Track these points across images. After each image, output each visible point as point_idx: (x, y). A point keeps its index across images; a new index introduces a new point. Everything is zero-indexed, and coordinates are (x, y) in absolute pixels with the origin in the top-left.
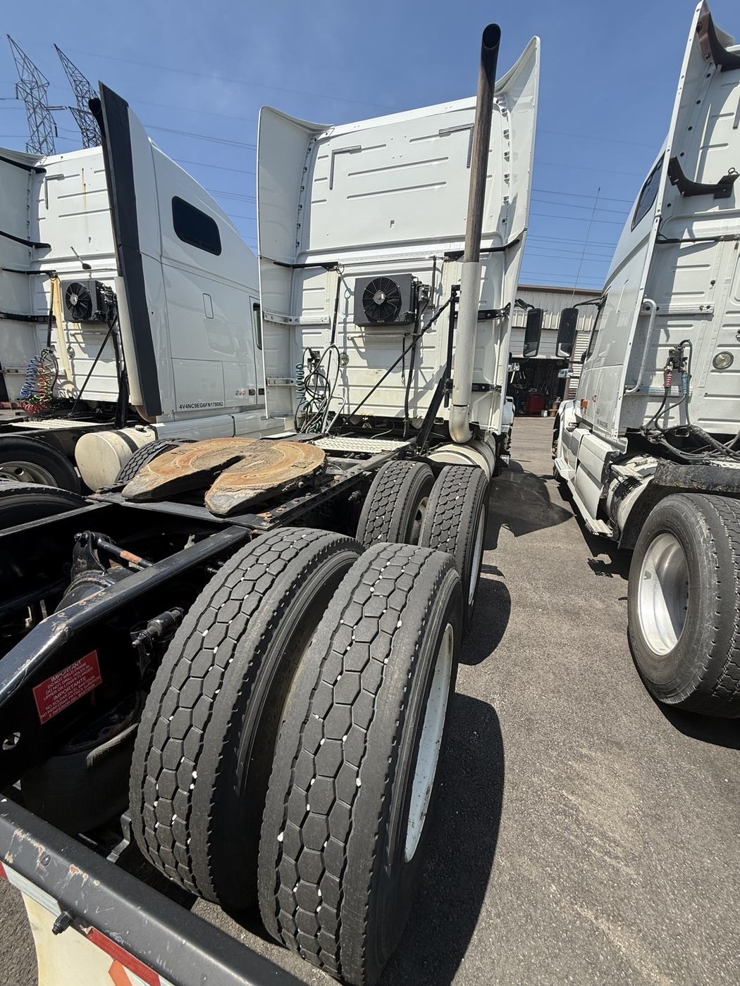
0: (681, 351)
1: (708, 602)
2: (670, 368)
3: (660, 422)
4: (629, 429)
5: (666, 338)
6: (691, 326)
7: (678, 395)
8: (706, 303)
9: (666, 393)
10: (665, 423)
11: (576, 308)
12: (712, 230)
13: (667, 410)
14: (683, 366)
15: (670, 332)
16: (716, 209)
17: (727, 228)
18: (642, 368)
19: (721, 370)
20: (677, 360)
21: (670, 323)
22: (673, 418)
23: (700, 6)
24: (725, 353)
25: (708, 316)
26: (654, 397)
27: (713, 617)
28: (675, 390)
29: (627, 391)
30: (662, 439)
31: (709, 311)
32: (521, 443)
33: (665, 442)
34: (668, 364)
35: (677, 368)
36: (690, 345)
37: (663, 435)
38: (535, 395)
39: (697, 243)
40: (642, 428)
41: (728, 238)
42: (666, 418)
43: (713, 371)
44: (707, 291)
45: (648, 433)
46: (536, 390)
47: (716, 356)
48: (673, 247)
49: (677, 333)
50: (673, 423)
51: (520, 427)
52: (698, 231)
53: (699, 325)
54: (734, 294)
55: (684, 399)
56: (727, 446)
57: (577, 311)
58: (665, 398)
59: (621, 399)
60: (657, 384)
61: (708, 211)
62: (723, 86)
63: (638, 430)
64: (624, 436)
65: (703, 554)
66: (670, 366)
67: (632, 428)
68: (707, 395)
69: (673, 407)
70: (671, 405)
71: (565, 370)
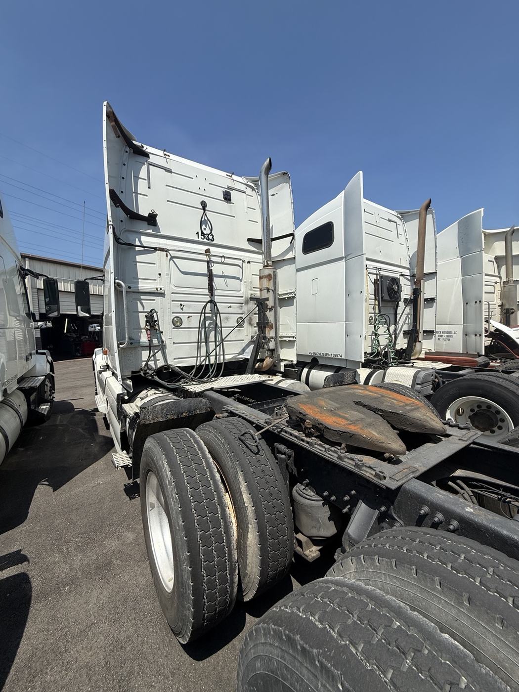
0: (152, 317)
1: (180, 543)
2: (148, 327)
3: (151, 363)
4: (133, 372)
5: (142, 308)
6: (154, 300)
7: (158, 344)
8: (159, 287)
9: (150, 344)
10: (156, 364)
11: (86, 281)
12: (152, 243)
13: (154, 355)
14: (156, 326)
15: (144, 304)
16: (150, 231)
17: (159, 244)
18: (126, 329)
19: (178, 327)
20: (151, 321)
21: (142, 297)
22: (159, 360)
23: (105, 103)
24: (177, 317)
25: (162, 295)
26: (144, 347)
27: (186, 558)
28: (155, 341)
29: (121, 346)
30: (154, 377)
31: (162, 291)
32: (75, 382)
33: (156, 378)
34: (146, 325)
35: (152, 327)
36: (157, 313)
37: (155, 373)
38: (86, 341)
39: (146, 249)
40: (141, 369)
41: (162, 250)
42: (155, 360)
43: (173, 328)
44: (158, 279)
45: (146, 373)
46: (87, 337)
47: (173, 319)
48: (130, 248)
49: (148, 304)
50: (161, 363)
51: (75, 368)
52: (145, 241)
53: (158, 299)
54: (173, 282)
55: (162, 347)
56: (191, 375)
57: (87, 284)
58: (150, 347)
59: (117, 352)
60: (144, 338)
61: (147, 231)
62: (136, 161)
63: (139, 372)
64: (129, 378)
65: (170, 496)
66: (148, 326)
67: (134, 370)
68: (174, 343)
69: (157, 352)
70: (156, 351)
71: (94, 325)
